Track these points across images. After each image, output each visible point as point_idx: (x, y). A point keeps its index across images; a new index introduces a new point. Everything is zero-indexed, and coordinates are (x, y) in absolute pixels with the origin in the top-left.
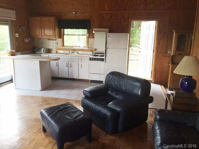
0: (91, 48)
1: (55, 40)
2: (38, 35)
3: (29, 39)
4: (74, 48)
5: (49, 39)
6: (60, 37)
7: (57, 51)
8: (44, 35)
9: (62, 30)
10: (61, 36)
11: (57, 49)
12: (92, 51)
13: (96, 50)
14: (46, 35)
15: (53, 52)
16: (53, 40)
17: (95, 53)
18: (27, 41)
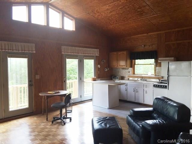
0: (158, 76)
1: (128, 69)
2: (114, 66)
3: (108, 69)
4: (143, 76)
5: (123, 69)
6: (131, 67)
7: (128, 79)
8: (119, 66)
9: (133, 61)
10: (132, 65)
11: (128, 76)
12: (158, 78)
13: (163, 77)
14: (120, 66)
15: (125, 79)
16: (126, 69)
17: (162, 81)
18: (106, 70)
